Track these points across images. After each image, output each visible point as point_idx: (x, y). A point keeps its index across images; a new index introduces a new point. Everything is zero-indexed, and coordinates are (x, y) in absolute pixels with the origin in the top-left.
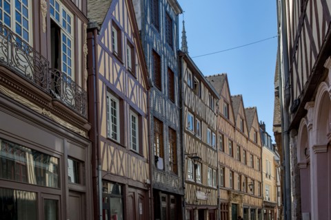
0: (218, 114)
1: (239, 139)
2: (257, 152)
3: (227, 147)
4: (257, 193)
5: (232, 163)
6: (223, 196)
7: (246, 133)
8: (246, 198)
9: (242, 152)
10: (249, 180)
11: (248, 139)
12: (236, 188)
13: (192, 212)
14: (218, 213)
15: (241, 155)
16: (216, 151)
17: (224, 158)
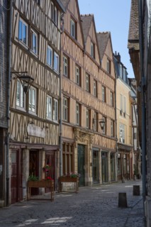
0: (62, 31)
1: (89, 65)
2: (110, 83)
3: (74, 74)
4: (109, 133)
5: (79, 94)
6: (67, 133)
7: (97, 60)
8: (96, 138)
9: (93, 82)
10: (100, 117)
11: (99, 67)
12: (84, 125)
13: (19, 154)
14: (60, 155)
15: (91, 86)
16: (59, 76)
17: (69, 86)
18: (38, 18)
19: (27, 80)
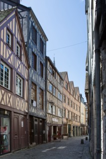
0: (63, 87)
1: (72, 98)
2: (78, 104)
3: (67, 101)
4: (78, 121)
5: (69, 108)
6: (65, 121)
7: (74, 96)
8: (74, 122)
9: (73, 104)
10: (75, 115)
11: (75, 99)
12: (70, 118)
13: (50, 127)
14: (63, 128)
15: (73, 105)
16: (62, 102)
17: (65, 105)
18: (55, 83)
19: (52, 103)
